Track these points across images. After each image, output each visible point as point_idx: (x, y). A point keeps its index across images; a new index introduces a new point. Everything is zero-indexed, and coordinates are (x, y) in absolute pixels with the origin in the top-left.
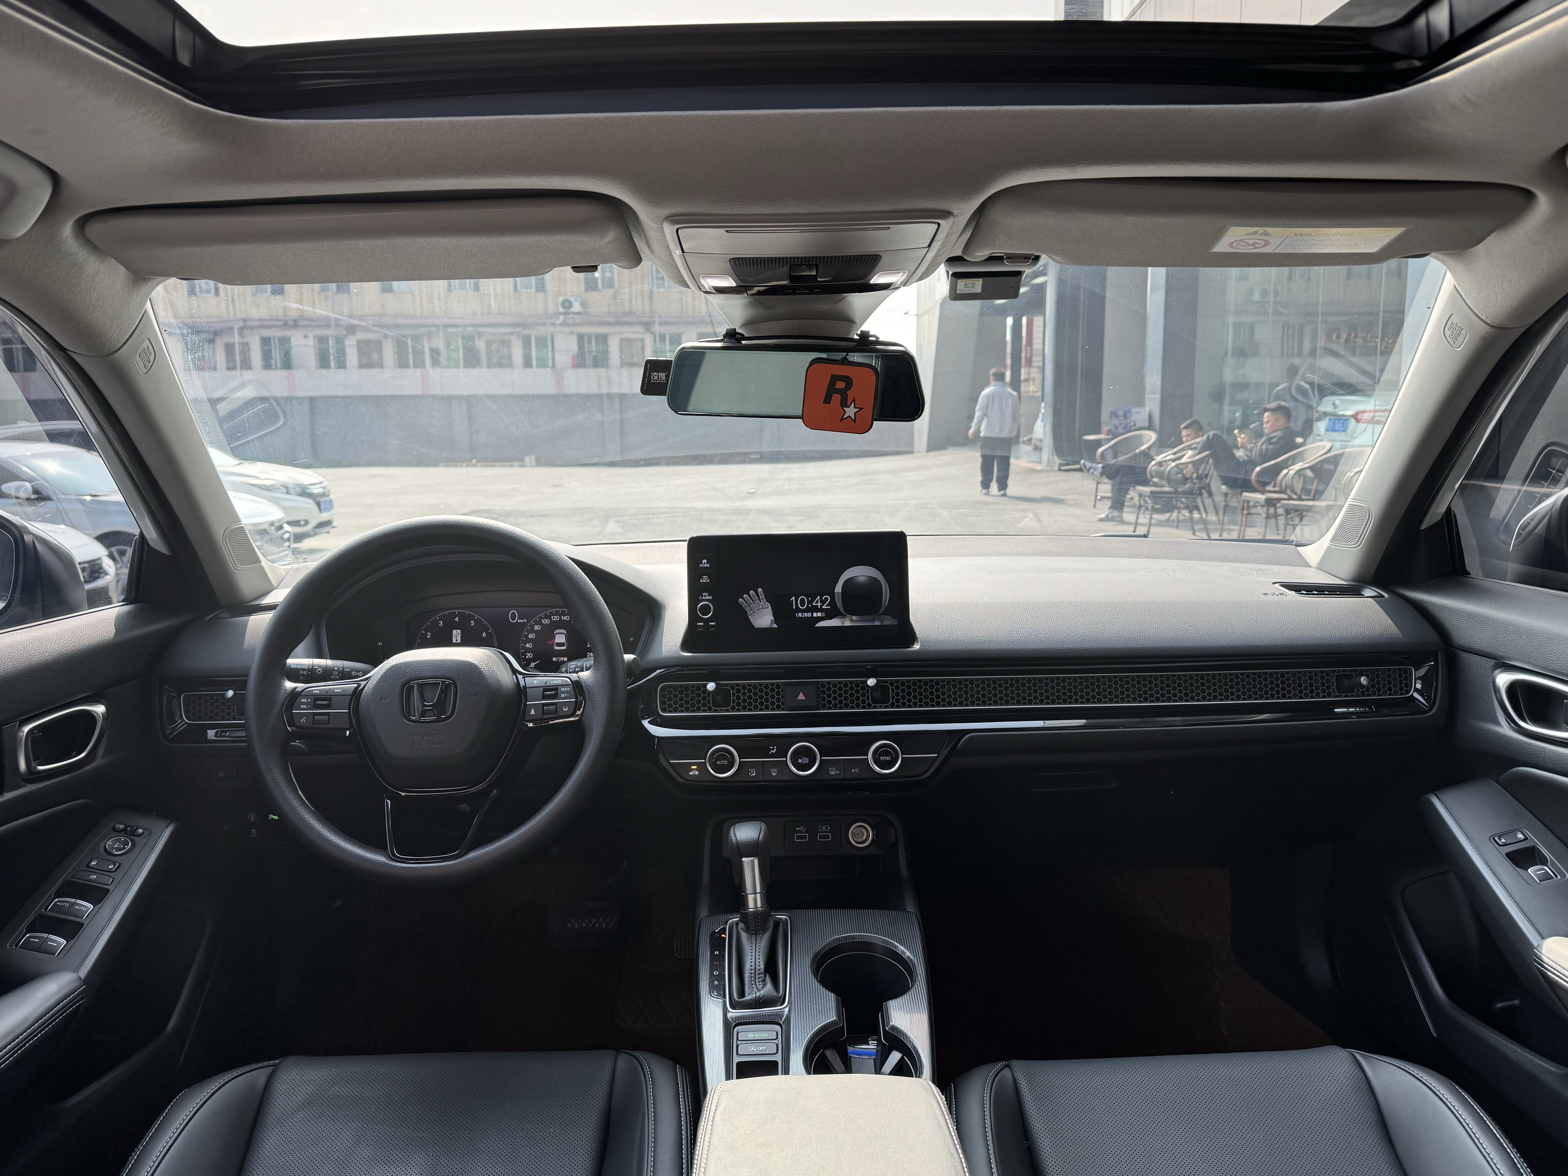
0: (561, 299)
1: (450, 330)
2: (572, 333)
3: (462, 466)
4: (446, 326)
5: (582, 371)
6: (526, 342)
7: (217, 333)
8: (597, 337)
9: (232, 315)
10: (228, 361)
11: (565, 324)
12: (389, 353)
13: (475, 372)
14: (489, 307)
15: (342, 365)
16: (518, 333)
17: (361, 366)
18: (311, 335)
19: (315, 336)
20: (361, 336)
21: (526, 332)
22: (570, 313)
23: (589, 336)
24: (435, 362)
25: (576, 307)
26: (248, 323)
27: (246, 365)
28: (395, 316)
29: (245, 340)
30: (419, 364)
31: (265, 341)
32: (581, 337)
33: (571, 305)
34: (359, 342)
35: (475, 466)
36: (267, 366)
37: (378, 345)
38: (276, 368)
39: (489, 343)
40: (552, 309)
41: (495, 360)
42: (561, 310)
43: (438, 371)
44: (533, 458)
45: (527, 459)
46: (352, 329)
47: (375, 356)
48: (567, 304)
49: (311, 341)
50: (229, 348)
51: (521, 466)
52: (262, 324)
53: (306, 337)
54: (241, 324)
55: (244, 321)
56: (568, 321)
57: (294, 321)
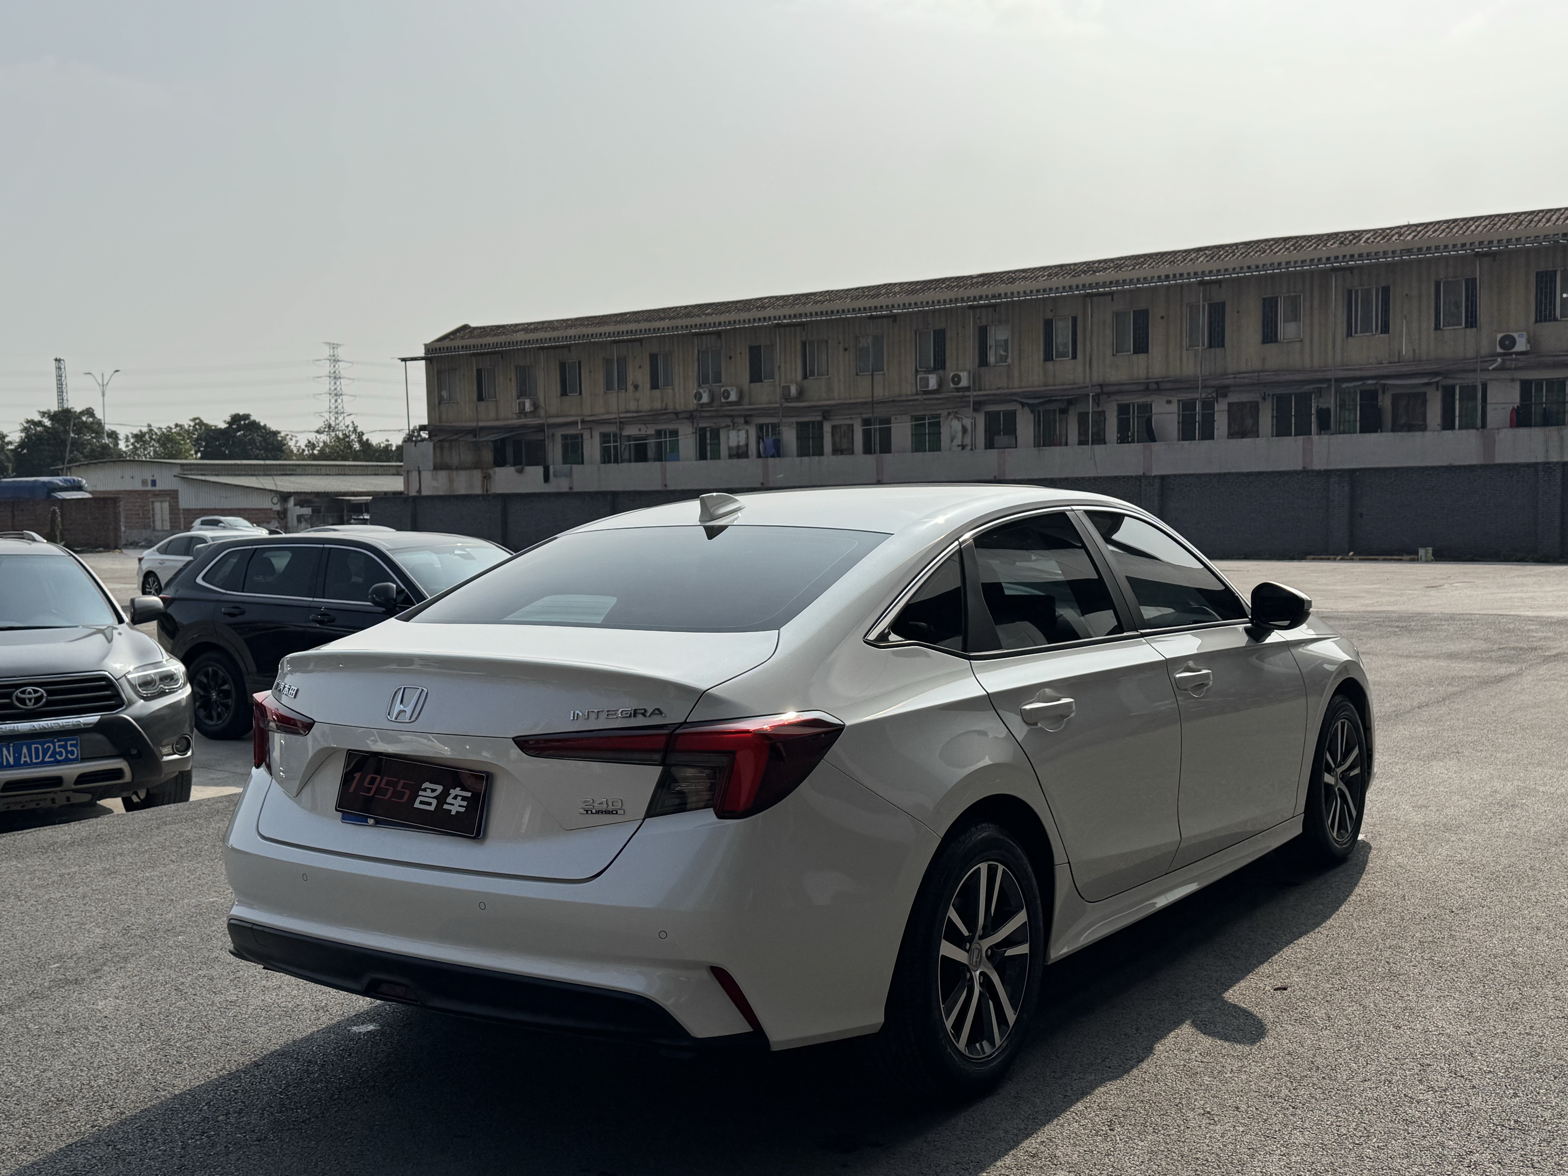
0: (1499, 336)
1: (1345, 385)
2: (1513, 380)
3: (1335, 559)
4: (1339, 380)
5: (1523, 432)
6: (1448, 393)
7: (1070, 402)
8: (1550, 382)
9: (1088, 380)
10: (1080, 434)
11: (1502, 368)
12: (1266, 420)
13: (1373, 437)
14: (1400, 352)
15: (1208, 434)
16: (1437, 383)
17: (1231, 435)
18: (1175, 401)
19: (1179, 401)
20: (1234, 398)
21: (1450, 382)
22: (1511, 354)
23: (1539, 383)
24: (1324, 427)
25: (1521, 345)
26: (1105, 389)
27: (1100, 439)
28: (1277, 372)
29: (1100, 409)
30: (1303, 430)
31: (1123, 410)
32: (1526, 386)
33: (1513, 342)
34: (1230, 405)
35: (1352, 560)
36: (1123, 439)
37: (1254, 408)
38: (1133, 442)
39: (1396, 398)
40: (1484, 351)
41: (1403, 421)
42: (1499, 350)
43: (1325, 438)
44: (1430, 550)
45: (1422, 552)
46: (1222, 391)
47: (1249, 422)
48: (1508, 342)
49: (1174, 408)
50: (1083, 419)
51: (1412, 560)
52: (1120, 389)
53: (1169, 402)
54: (1098, 390)
55: (1101, 386)
56: (1508, 364)
57: (1157, 383)
